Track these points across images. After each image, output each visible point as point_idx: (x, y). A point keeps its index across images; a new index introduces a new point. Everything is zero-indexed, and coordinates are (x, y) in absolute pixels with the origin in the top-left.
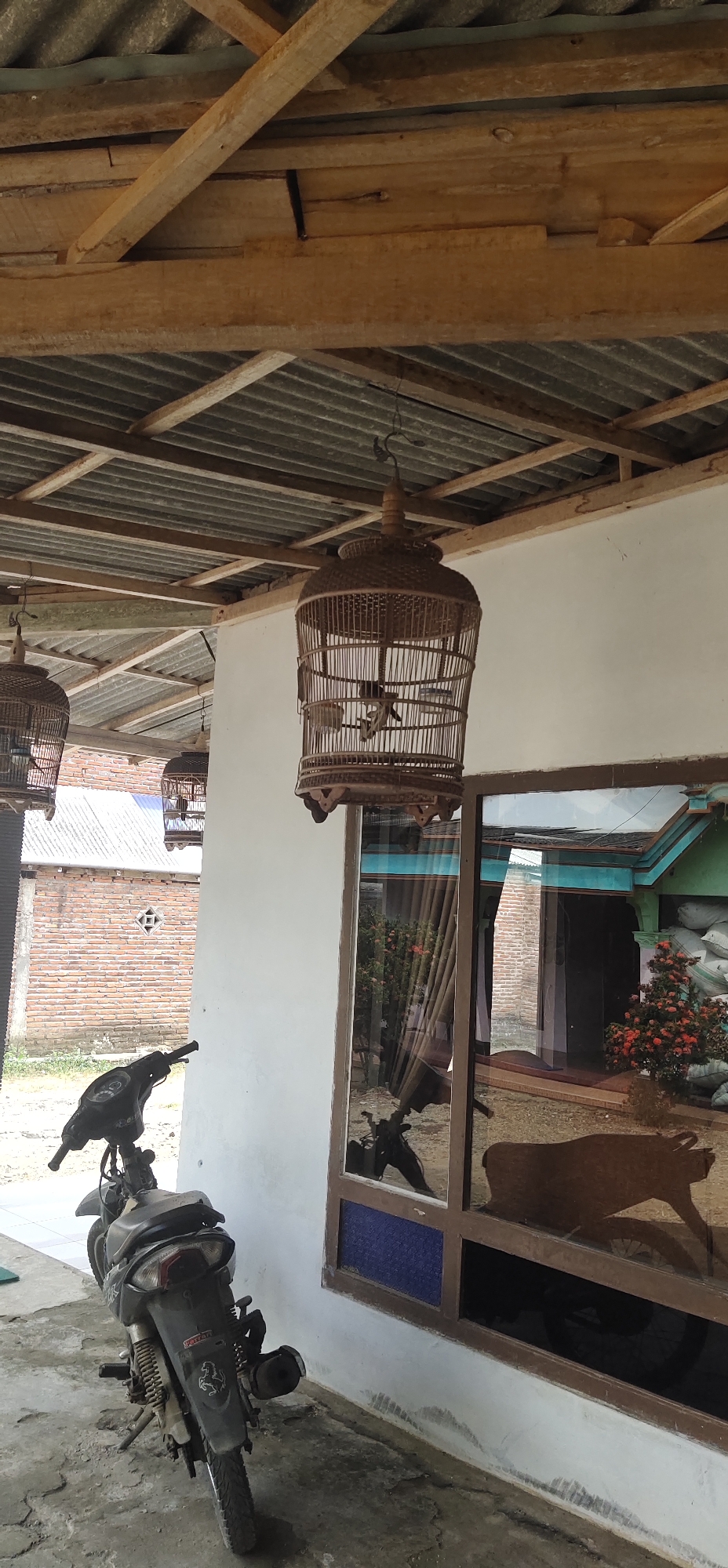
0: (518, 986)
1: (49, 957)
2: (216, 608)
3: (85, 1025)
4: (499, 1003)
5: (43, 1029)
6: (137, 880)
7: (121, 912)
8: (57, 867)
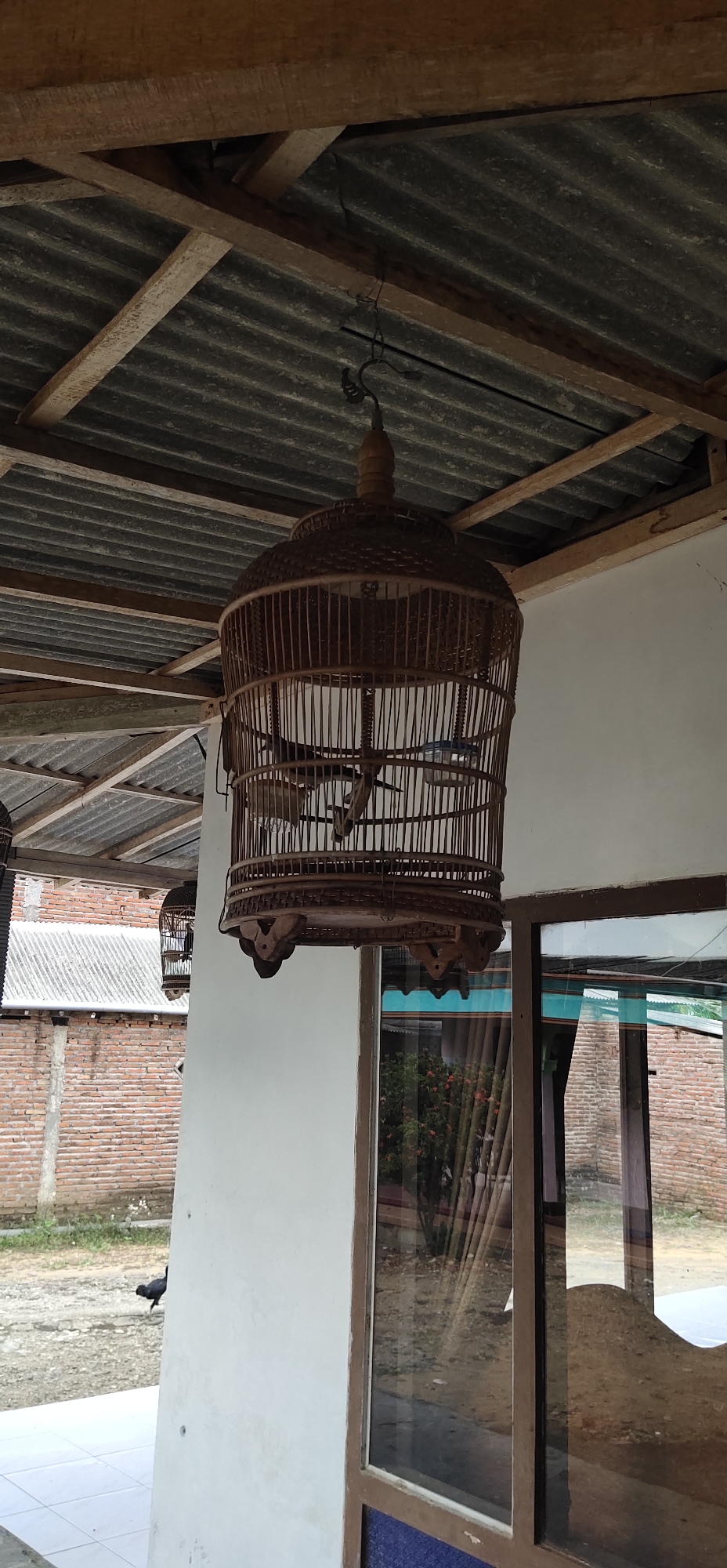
0: (593, 1134)
1: (82, 1113)
2: (204, 701)
3: (119, 1188)
4: (573, 1153)
5: (74, 1193)
6: (176, 1025)
7: (159, 1061)
8: (90, 1012)
